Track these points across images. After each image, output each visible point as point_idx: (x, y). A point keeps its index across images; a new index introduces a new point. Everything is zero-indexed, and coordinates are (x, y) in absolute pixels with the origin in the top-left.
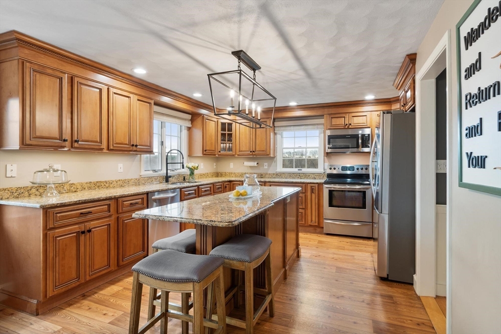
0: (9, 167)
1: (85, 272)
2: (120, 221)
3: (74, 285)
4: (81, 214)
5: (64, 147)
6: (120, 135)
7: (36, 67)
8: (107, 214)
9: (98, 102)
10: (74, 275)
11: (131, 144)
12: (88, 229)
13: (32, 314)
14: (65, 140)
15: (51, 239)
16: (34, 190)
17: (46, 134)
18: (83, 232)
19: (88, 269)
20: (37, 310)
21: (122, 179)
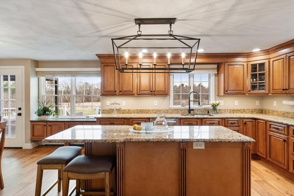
4: (110, 123)
5: (116, 94)
6: (144, 86)
14: (116, 91)
17: (109, 90)
21: (156, 109)
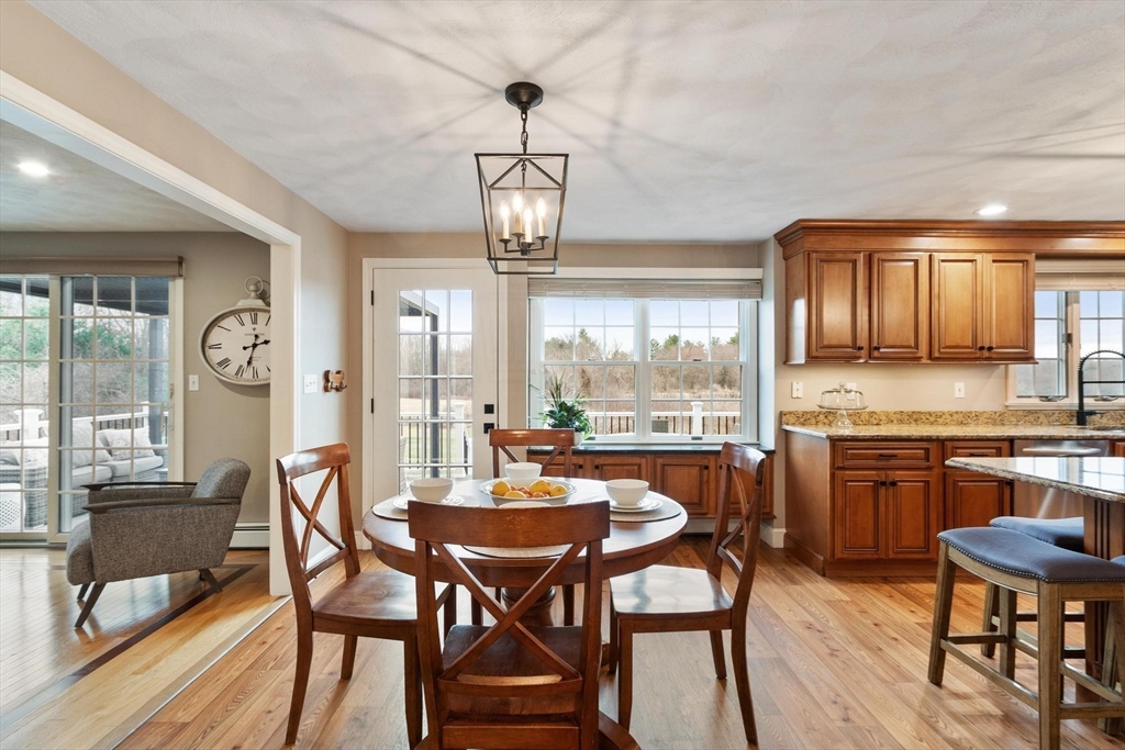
0: (795, 386)
1: (887, 545)
2: (950, 481)
3: (869, 556)
4: (881, 455)
5: (859, 358)
6: (956, 329)
7: (823, 256)
8: (924, 464)
9: (912, 282)
10: (870, 542)
11: (979, 345)
12: (891, 480)
13: (818, 573)
14: (860, 348)
15: (840, 482)
16: (822, 417)
17: (834, 342)
18: (883, 484)
19: (891, 542)
20: (823, 569)
21: (964, 411)
